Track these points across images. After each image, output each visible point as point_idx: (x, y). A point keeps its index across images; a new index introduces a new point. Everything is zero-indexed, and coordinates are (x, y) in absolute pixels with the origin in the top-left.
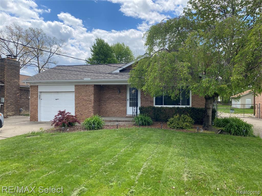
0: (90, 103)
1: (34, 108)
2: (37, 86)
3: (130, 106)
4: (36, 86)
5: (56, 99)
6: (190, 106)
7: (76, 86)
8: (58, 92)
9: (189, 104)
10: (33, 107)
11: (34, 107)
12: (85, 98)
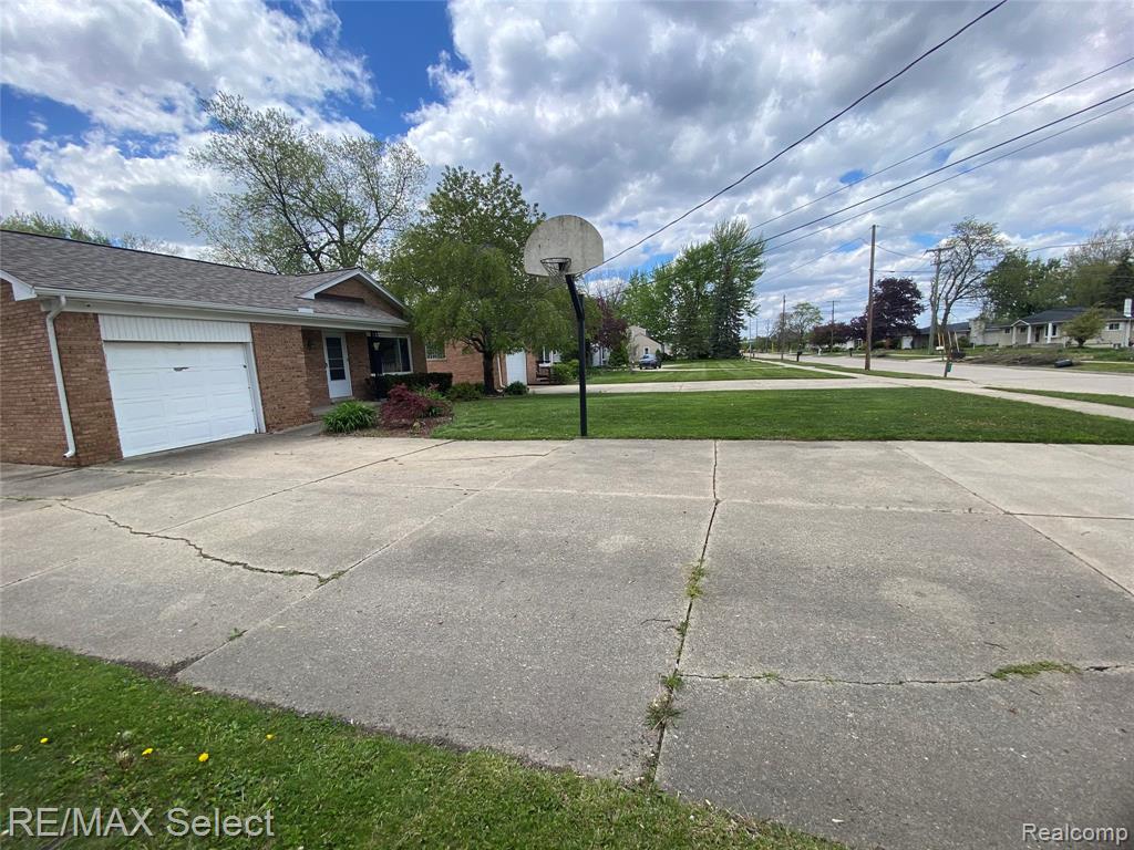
0: (299, 374)
1: (94, 409)
2: (96, 315)
3: (332, 379)
4: (92, 316)
5: (176, 369)
6: (412, 372)
7: (253, 326)
8: (179, 343)
9: (408, 370)
10: (88, 405)
11: (97, 404)
12: (285, 361)
